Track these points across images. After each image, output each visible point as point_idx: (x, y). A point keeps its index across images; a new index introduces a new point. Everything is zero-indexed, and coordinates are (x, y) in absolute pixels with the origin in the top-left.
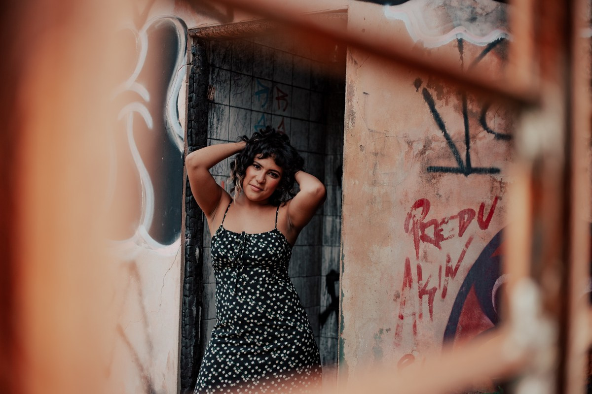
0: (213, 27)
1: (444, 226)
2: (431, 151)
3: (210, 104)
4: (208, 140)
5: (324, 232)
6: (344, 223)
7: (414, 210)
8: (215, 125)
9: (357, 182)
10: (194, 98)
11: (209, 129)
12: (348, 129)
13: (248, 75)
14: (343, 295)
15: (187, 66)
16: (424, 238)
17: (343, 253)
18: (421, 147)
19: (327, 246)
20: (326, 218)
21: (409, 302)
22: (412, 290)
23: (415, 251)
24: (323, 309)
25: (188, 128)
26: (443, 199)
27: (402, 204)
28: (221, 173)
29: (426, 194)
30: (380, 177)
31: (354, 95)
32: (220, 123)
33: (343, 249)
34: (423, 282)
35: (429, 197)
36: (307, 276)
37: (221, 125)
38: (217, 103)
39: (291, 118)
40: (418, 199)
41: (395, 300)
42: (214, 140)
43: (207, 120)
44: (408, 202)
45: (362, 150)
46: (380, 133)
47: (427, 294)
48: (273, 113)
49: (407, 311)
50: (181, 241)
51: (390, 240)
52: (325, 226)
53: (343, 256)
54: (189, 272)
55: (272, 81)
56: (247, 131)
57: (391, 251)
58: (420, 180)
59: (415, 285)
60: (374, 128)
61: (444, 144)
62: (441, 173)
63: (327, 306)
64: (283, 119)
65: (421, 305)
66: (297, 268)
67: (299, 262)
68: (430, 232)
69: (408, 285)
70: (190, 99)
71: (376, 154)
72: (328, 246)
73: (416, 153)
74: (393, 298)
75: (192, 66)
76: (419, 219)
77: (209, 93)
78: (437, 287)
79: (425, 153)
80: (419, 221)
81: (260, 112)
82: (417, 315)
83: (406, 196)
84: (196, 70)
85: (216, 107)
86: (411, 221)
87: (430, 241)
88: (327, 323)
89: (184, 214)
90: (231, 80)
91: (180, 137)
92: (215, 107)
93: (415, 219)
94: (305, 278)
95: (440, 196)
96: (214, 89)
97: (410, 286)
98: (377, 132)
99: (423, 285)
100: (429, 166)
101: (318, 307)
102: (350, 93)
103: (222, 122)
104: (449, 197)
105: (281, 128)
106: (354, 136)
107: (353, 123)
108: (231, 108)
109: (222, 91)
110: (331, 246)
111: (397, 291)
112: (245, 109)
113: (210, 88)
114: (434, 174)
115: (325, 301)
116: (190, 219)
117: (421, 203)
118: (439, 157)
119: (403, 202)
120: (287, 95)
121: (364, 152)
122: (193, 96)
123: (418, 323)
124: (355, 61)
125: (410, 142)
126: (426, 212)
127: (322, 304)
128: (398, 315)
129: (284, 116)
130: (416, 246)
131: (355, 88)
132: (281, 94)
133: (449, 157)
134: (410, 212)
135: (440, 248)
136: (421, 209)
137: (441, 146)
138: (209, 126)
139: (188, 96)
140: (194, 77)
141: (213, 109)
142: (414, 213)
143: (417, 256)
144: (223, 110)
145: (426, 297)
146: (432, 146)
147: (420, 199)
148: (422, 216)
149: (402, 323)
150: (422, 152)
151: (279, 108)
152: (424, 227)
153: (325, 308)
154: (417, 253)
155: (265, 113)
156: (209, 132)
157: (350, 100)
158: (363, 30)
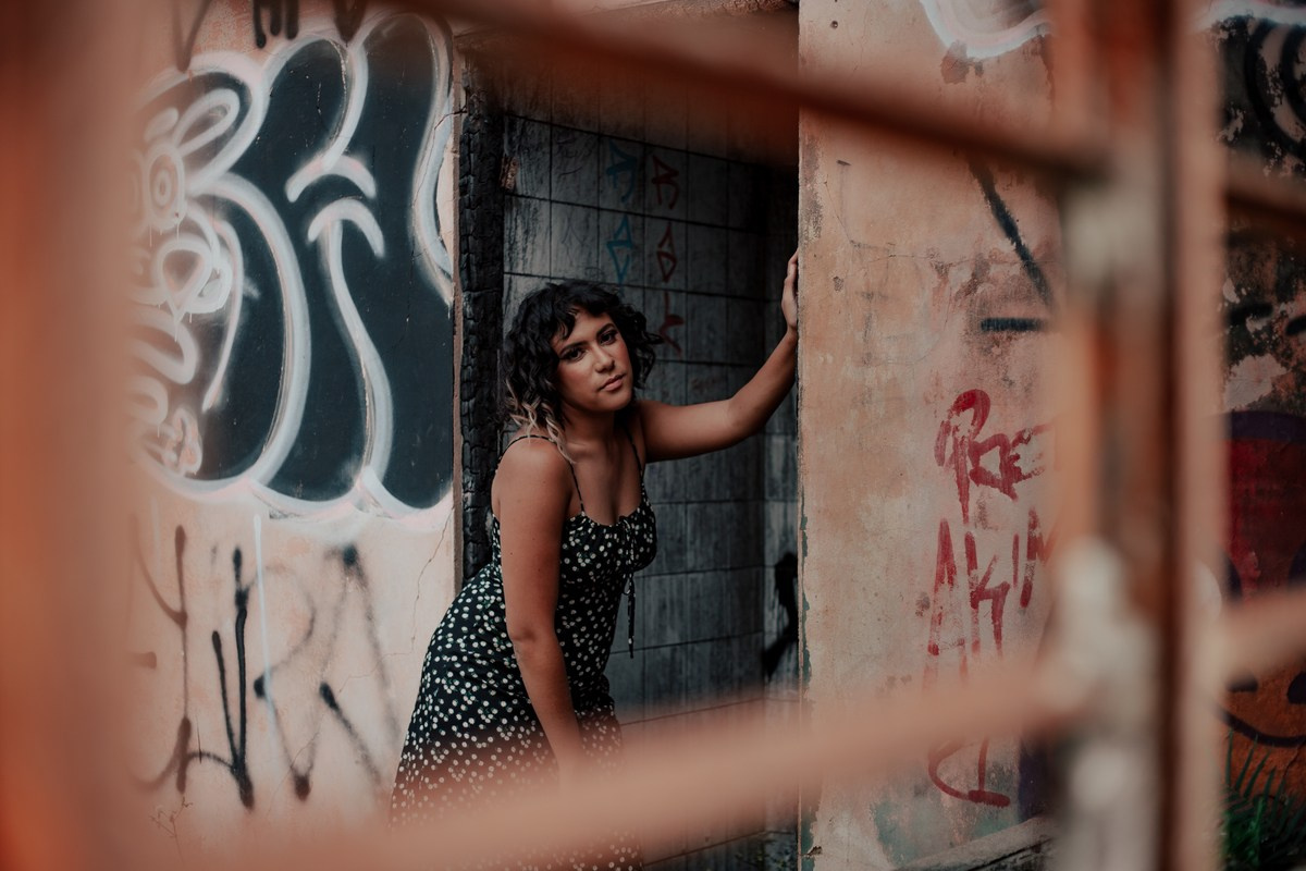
1: (1020, 449)
2: (988, 285)
3: (507, 197)
4: (506, 277)
5: (767, 472)
6: (805, 447)
7: (955, 416)
8: (519, 244)
9: (830, 358)
10: (472, 186)
11: (506, 252)
12: (806, 242)
13: (588, 133)
14: (806, 606)
15: (453, 116)
16: (979, 476)
17: (803, 514)
18: (966, 277)
19: (774, 500)
20: (770, 439)
21: (951, 617)
22: (955, 590)
23: (960, 505)
24: (770, 639)
25: (461, 253)
26: (1018, 389)
27: (928, 402)
29: (980, 379)
30: (878, 345)
31: (817, 168)
32: (531, 239)
33: (803, 505)
34: (980, 573)
35: (988, 386)
36: (732, 569)
37: (533, 243)
38: (522, 196)
39: (687, 222)
40: (962, 392)
41: (920, 614)
42: (518, 277)
43: (503, 234)
44: (942, 398)
45: (838, 287)
46: (876, 248)
47: (988, 598)
48: (647, 213)
49: (946, 637)
50: (454, 497)
51: (904, 483)
52: (770, 457)
53: (804, 520)
54: (473, 565)
55: (642, 142)
56: (590, 254)
57: (909, 506)
58: (966, 348)
59: (962, 579)
60: (861, 238)
61: (1016, 269)
62: (1012, 334)
63: (778, 633)
64: (670, 225)
65: (976, 622)
66: (711, 550)
67: (714, 538)
68: (991, 462)
69: (946, 580)
70: (462, 189)
71: (869, 296)
72: (778, 500)
73: (955, 290)
74: (915, 608)
75: (464, 115)
76: (967, 435)
77: (505, 175)
78: (1010, 581)
79: (975, 289)
80: (966, 440)
81: (619, 212)
82: (968, 645)
83: (937, 384)
84: (474, 124)
85: (521, 205)
86: (950, 440)
87: (992, 482)
88: (779, 668)
89: (458, 439)
90: (551, 145)
91: (444, 272)
92: (519, 205)
93: (959, 435)
94: (729, 573)
95: (1011, 383)
96: (514, 164)
97: (951, 581)
98: (870, 247)
99: (980, 580)
100: (984, 317)
101: (760, 635)
102: (809, 164)
103: (535, 236)
104: (1030, 385)
105: (667, 243)
106: (821, 257)
107: (818, 229)
108: (554, 205)
109: (533, 168)
110: (785, 501)
111: (924, 594)
112: (584, 206)
113: (506, 162)
114: (997, 335)
115: (773, 621)
116: (471, 449)
117: (972, 401)
118: (1006, 298)
119: (931, 399)
120: (676, 173)
121: (843, 291)
122: (468, 181)
123: (970, 660)
125: (942, 267)
126: (981, 418)
127: (767, 628)
128: (926, 645)
129: (670, 220)
130: (960, 494)
131: (820, 154)
132: (662, 172)
133: (1028, 298)
134: (946, 420)
135: (1014, 496)
136: (969, 413)
137: (1011, 274)
138: (507, 245)
139: (458, 181)
140: (470, 140)
141: (515, 209)
142: (955, 421)
143: (964, 515)
144: (536, 211)
145: (986, 606)
146: (991, 274)
147: (967, 390)
148: (972, 429)
149: (937, 664)
150: (970, 288)
151: (660, 202)
152: (977, 451)
153: (774, 637)
154: (965, 510)
155: (630, 213)
156: (507, 260)
157: (809, 179)
158: (835, 24)
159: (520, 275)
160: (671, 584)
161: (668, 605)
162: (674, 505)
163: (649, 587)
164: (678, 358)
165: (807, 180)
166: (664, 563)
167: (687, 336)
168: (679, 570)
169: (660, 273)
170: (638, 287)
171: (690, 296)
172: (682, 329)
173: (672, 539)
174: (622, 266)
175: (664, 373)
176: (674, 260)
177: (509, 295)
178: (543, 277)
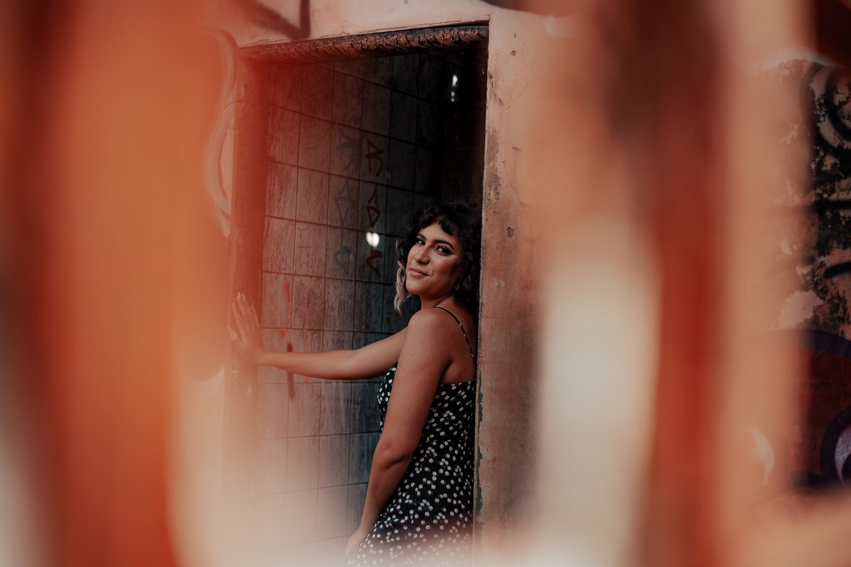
0: (278, 45)
3: (270, 163)
4: (267, 218)
6: (483, 345)
8: (276, 196)
9: (503, 284)
10: (247, 154)
11: (267, 202)
12: (488, 202)
13: (325, 120)
14: (480, 456)
15: (235, 104)
17: (480, 392)
25: (237, 200)
28: (285, 269)
30: (538, 275)
31: (498, 152)
32: (284, 193)
33: (480, 386)
37: (285, 196)
38: (280, 162)
39: (388, 186)
42: (274, 219)
43: (265, 188)
45: (510, 234)
46: (539, 208)
48: (361, 178)
50: (225, 373)
53: (481, 396)
55: (360, 130)
56: (323, 205)
60: (529, 201)
64: (376, 187)
70: (239, 155)
71: (533, 241)
75: (243, 104)
77: (269, 147)
81: (343, 177)
84: (250, 110)
85: (278, 168)
90: (300, 127)
91: (224, 213)
96: (276, 140)
98: (535, 207)
102: (491, 148)
103: (287, 191)
105: (374, 199)
106: (499, 213)
107: (497, 194)
108: (300, 169)
109: (287, 143)
112: (320, 172)
113: (270, 138)
120: (381, 152)
121: (514, 237)
122: (244, 150)
124: (500, 100)
129: (376, 184)
131: (500, 141)
132: (373, 150)
138: (268, 197)
139: (237, 150)
140: (247, 121)
141: (274, 171)
144: (288, 173)
151: (370, 172)
155: (350, 178)
156: (267, 207)
157: (492, 159)
158: (514, 53)
159: (276, 218)
160: (368, 440)
161: (366, 454)
162: (372, 384)
163: (353, 442)
164: (378, 281)
165: (490, 159)
166: (364, 424)
167: (384, 266)
168: (374, 430)
169: (368, 222)
170: (354, 230)
171: (387, 238)
172: (382, 260)
173: (370, 408)
174: (343, 214)
175: (368, 290)
176: (378, 213)
177: (267, 231)
178: (291, 220)
